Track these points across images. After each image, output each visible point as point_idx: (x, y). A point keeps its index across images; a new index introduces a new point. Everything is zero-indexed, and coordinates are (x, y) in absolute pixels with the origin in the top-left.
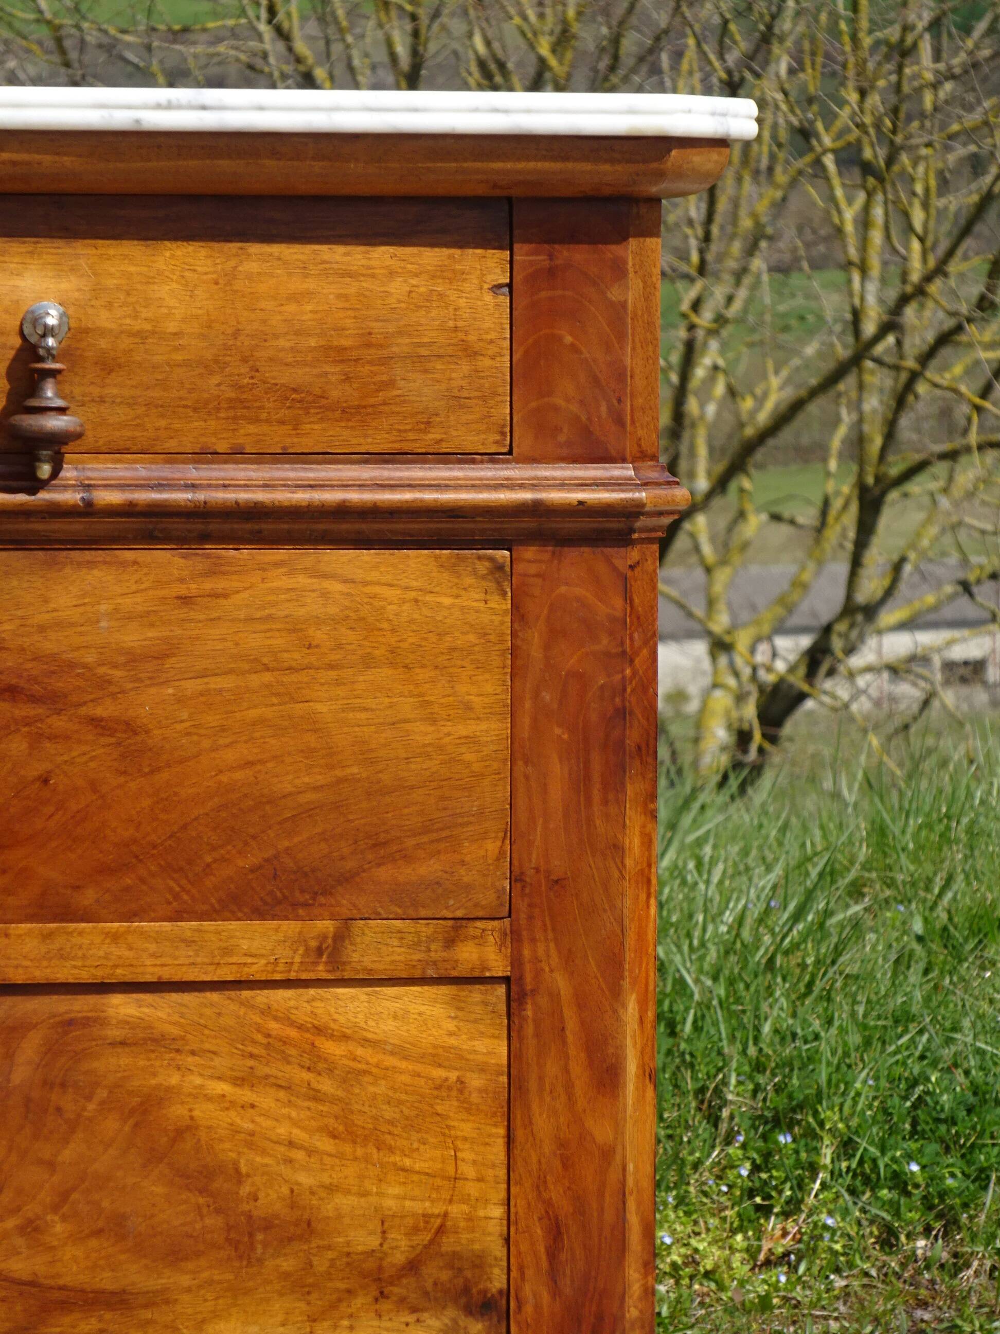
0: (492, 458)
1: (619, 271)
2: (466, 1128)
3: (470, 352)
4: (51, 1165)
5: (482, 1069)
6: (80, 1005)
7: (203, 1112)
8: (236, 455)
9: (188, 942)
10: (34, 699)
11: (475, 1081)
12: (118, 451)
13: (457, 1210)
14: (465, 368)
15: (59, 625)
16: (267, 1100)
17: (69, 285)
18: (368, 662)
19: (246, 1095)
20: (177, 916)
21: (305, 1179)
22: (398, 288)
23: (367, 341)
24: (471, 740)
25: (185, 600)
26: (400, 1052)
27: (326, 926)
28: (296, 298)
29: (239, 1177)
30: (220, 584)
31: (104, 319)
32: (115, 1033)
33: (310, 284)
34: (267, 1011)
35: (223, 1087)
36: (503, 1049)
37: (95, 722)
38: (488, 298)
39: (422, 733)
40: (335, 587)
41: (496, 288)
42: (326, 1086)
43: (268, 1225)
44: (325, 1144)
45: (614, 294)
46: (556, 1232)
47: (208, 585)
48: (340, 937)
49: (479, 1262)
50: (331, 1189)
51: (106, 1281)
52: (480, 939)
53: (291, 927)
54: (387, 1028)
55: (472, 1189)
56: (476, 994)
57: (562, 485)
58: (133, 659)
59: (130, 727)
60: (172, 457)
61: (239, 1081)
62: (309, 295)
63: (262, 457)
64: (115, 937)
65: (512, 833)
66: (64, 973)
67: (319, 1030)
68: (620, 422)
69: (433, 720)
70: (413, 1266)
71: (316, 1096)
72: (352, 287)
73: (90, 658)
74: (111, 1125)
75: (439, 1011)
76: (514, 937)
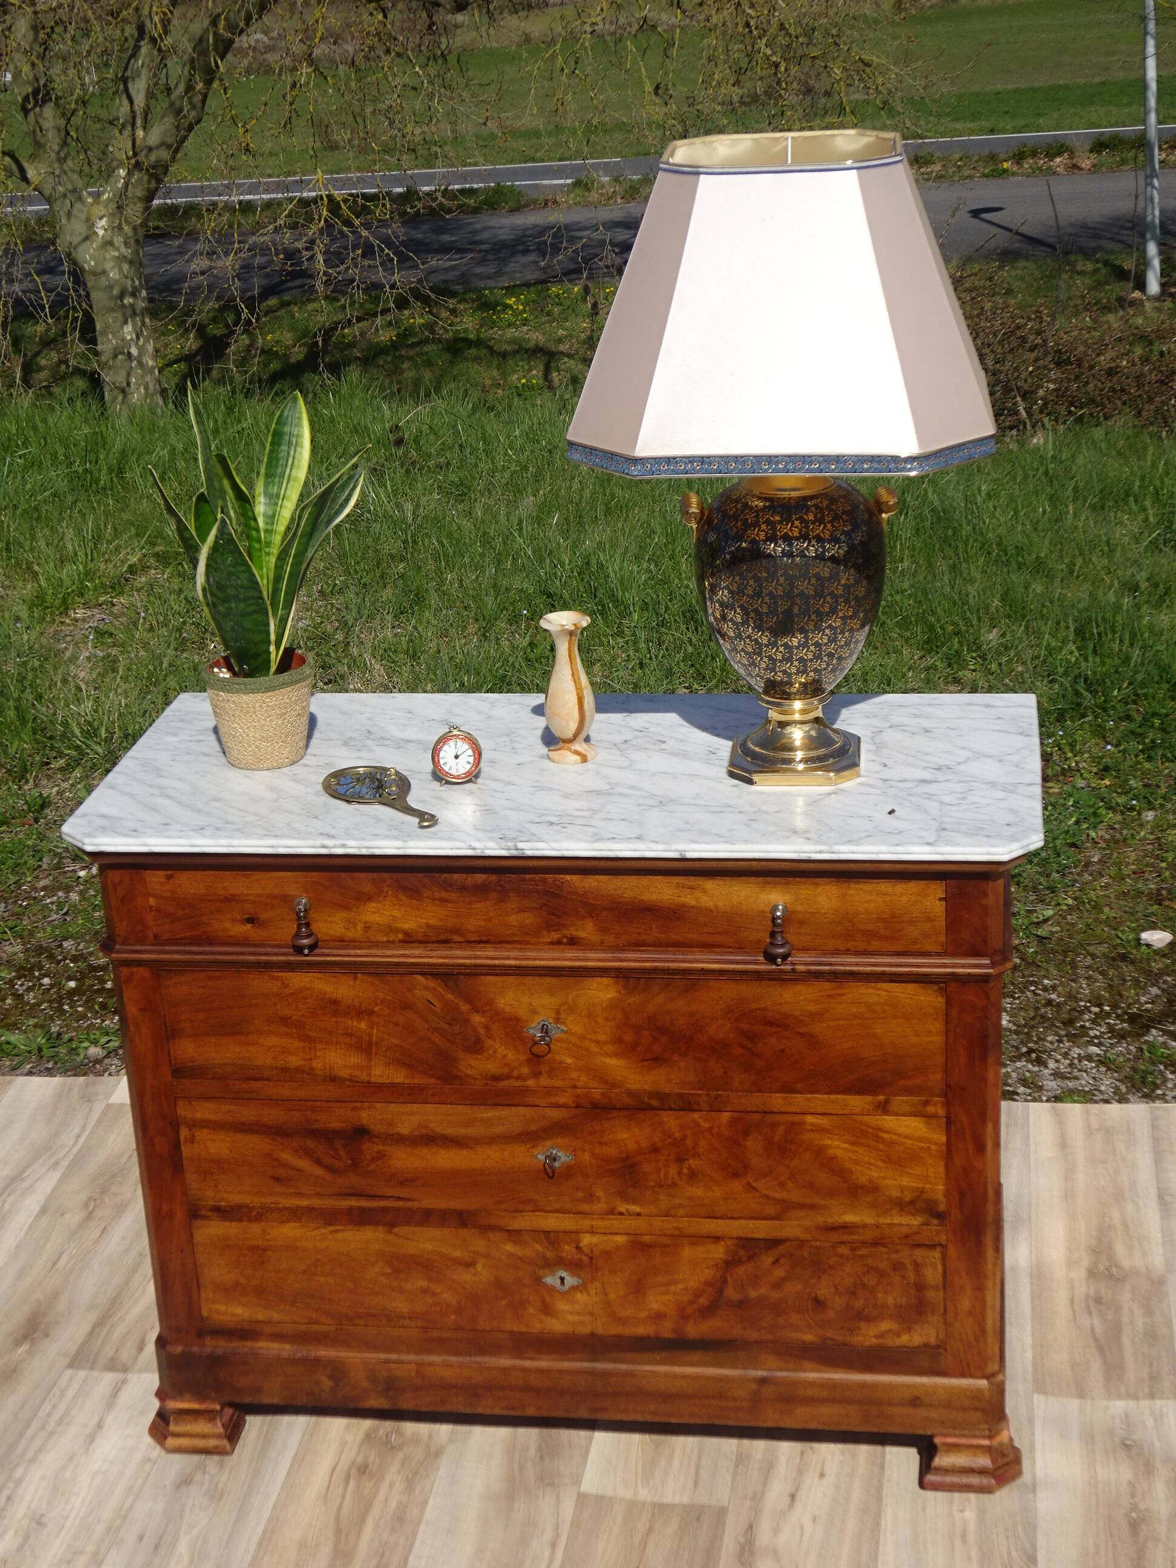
0: (939, 955)
1: (985, 894)
2: (930, 1161)
3: (931, 920)
4: (788, 1167)
5: (936, 1144)
6: (797, 1118)
7: (838, 1152)
8: (848, 952)
9: (833, 1102)
10: (779, 1026)
11: (934, 1147)
12: (804, 950)
13: (928, 1186)
14: (929, 925)
15: (786, 1003)
16: (861, 1150)
17: (787, 898)
18: (895, 1017)
19: (854, 1148)
20: (830, 1093)
21: (874, 1174)
22: (904, 899)
23: (893, 916)
24: (931, 1042)
25: (830, 996)
26: (907, 1137)
27: (881, 1098)
28: (867, 902)
29: (852, 1173)
30: (842, 991)
31: (800, 908)
32: (810, 1127)
33: (872, 898)
34: (861, 1123)
35: (846, 1146)
36: (944, 1139)
37: (799, 1033)
38: (938, 902)
39: (914, 1040)
40: (883, 993)
41: (941, 899)
42: (881, 1146)
43: (862, 1187)
44: (882, 1165)
45: (984, 902)
46: (962, 1195)
47: (838, 991)
48: (887, 1102)
49: (935, 1202)
50: (884, 1178)
51: (807, 1201)
52: (935, 1104)
53: (869, 1098)
54: (902, 1130)
55: (932, 1180)
56: (934, 1121)
57: (963, 966)
58: (812, 1015)
59: (811, 1035)
60: (825, 953)
61: (852, 1144)
62: (872, 901)
63: (858, 953)
64: (808, 1099)
65: (946, 1072)
66: (790, 1109)
67: (880, 1130)
68: (985, 942)
69: (917, 1035)
70: (912, 1202)
71: (878, 1150)
72: (888, 899)
73: (797, 1013)
74: (808, 1155)
75: (921, 1125)
76: (947, 1105)
